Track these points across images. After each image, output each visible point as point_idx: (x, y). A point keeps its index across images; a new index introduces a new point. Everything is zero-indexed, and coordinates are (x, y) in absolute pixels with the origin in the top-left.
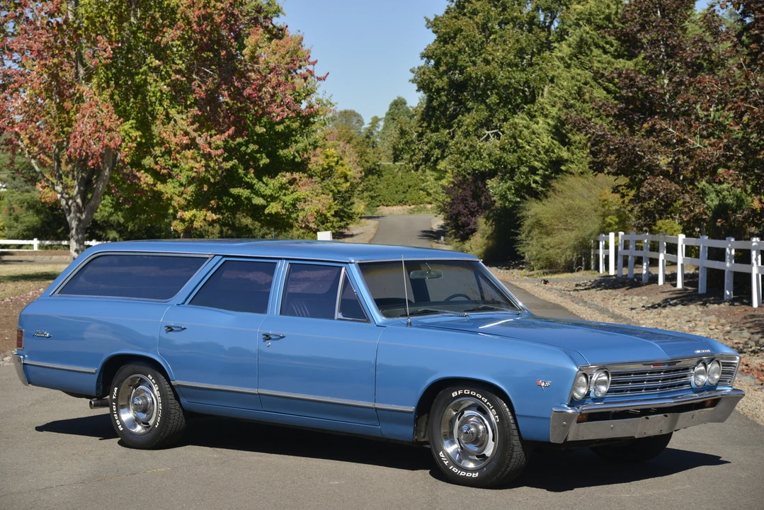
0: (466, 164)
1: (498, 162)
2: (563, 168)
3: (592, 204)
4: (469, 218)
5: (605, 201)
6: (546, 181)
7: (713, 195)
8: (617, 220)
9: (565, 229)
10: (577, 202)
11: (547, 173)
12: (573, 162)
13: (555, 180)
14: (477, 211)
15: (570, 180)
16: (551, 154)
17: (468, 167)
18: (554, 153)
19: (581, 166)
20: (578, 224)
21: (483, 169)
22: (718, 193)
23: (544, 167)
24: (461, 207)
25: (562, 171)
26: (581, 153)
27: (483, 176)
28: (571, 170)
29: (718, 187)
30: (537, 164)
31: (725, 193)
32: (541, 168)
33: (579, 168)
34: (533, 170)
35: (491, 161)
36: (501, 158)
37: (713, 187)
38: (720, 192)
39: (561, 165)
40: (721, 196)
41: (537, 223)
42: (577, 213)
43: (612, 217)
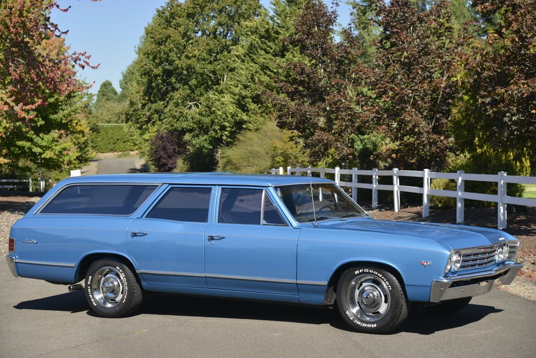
0: (178, 125)
1: (199, 122)
2: (244, 126)
3: (265, 149)
4: (168, 160)
5: (275, 147)
6: (233, 135)
7: (359, 142)
8: (283, 159)
9: (248, 166)
10: (255, 148)
11: (233, 129)
12: (250, 123)
13: (240, 135)
14: (173, 156)
15: (249, 134)
16: (236, 117)
17: (179, 127)
18: (238, 117)
19: (255, 125)
20: (256, 162)
21: (189, 128)
22: (362, 141)
23: (231, 126)
24: (162, 153)
25: (243, 128)
26: (255, 117)
27: (183, 132)
28: (250, 128)
29: (362, 137)
30: (226, 124)
31: (366, 141)
32: (229, 127)
33: (254, 126)
34: (223, 128)
35: (194, 122)
36: (200, 120)
37: (358, 137)
38: (363, 140)
39: (242, 124)
40: (364, 143)
41: (229, 162)
42: (255, 155)
43: (279, 157)
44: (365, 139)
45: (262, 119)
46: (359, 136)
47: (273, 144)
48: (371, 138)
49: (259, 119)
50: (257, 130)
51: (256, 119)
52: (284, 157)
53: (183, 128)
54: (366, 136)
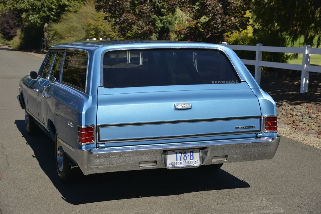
0: (18, 5)
1: (32, 5)
2: (66, 9)
3: (82, 26)
4: (10, 30)
5: (90, 24)
6: (58, 15)
7: (159, 22)
8: (95, 32)
9: (70, 36)
10: (75, 24)
11: (58, 11)
12: (70, 6)
13: (64, 14)
14: (14, 27)
15: (70, 15)
16: (60, 2)
17: (18, 7)
18: (62, 2)
19: (74, 8)
20: (76, 34)
21: (26, 8)
22: (161, 20)
23: (57, 8)
24: (6, 25)
25: (65, 10)
26: (74, 3)
27: (22, 11)
28: (70, 10)
29: (161, 18)
30: (53, 7)
31: (164, 20)
32: (55, 9)
33: (73, 9)
34: (50, 10)
35: (29, 5)
36: (34, 3)
37: (159, 17)
38: (162, 20)
39: (65, 8)
40: (163, 22)
41: (56, 33)
42: (75, 29)
43: (92, 31)
44: (164, 19)
45: (79, 4)
46: (159, 16)
47: (88, 22)
48: (168, 18)
49: (77, 4)
50: (76, 11)
51: (75, 4)
52: (95, 31)
53: (22, 9)
54: (164, 17)
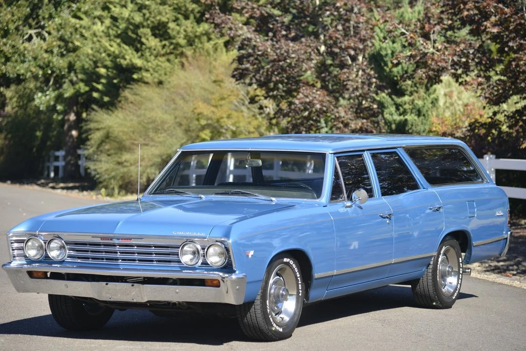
0: (8, 68)
1: (46, 66)
2: (135, 76)
5: (199, 114)
7: (393, 109)
8: (210, 135)
10: (159, 115)
12: (147, 71)
15: (144, 91)
16: (121, 61)
17: (9, 72)
18: (125, 59)
19: (156, 75)
22: (398, 106)
23: (111, 74)
25: (133, 79)
26: (157, 61)
28: (146, 80)
29: (399, 100)
31: (407, 106)
32: (107, 76)
33: (154, 77)
35: (38, 66)
36: (49, 62)
37: (393, 99)
38: (401, 106)
39: (133, 73)
40: (401, 110)
41: (108, 137)
44: (405, 104)
45: (167, 64)
46: (394, 97)
47: (195, 109)
48: (416, 102)
49: (163, 65)
50: (160, 83)
51: (158, 65)
52: (212, 131)
54: (406, 98)
